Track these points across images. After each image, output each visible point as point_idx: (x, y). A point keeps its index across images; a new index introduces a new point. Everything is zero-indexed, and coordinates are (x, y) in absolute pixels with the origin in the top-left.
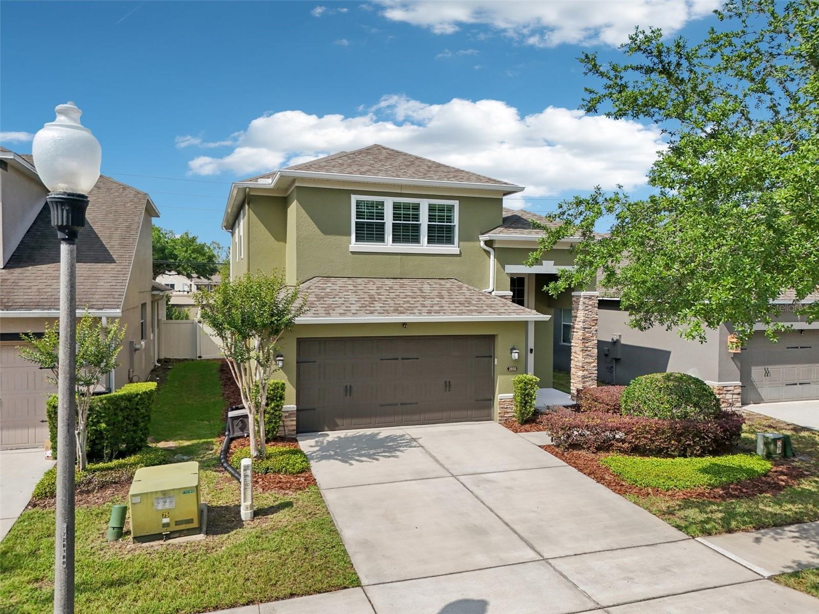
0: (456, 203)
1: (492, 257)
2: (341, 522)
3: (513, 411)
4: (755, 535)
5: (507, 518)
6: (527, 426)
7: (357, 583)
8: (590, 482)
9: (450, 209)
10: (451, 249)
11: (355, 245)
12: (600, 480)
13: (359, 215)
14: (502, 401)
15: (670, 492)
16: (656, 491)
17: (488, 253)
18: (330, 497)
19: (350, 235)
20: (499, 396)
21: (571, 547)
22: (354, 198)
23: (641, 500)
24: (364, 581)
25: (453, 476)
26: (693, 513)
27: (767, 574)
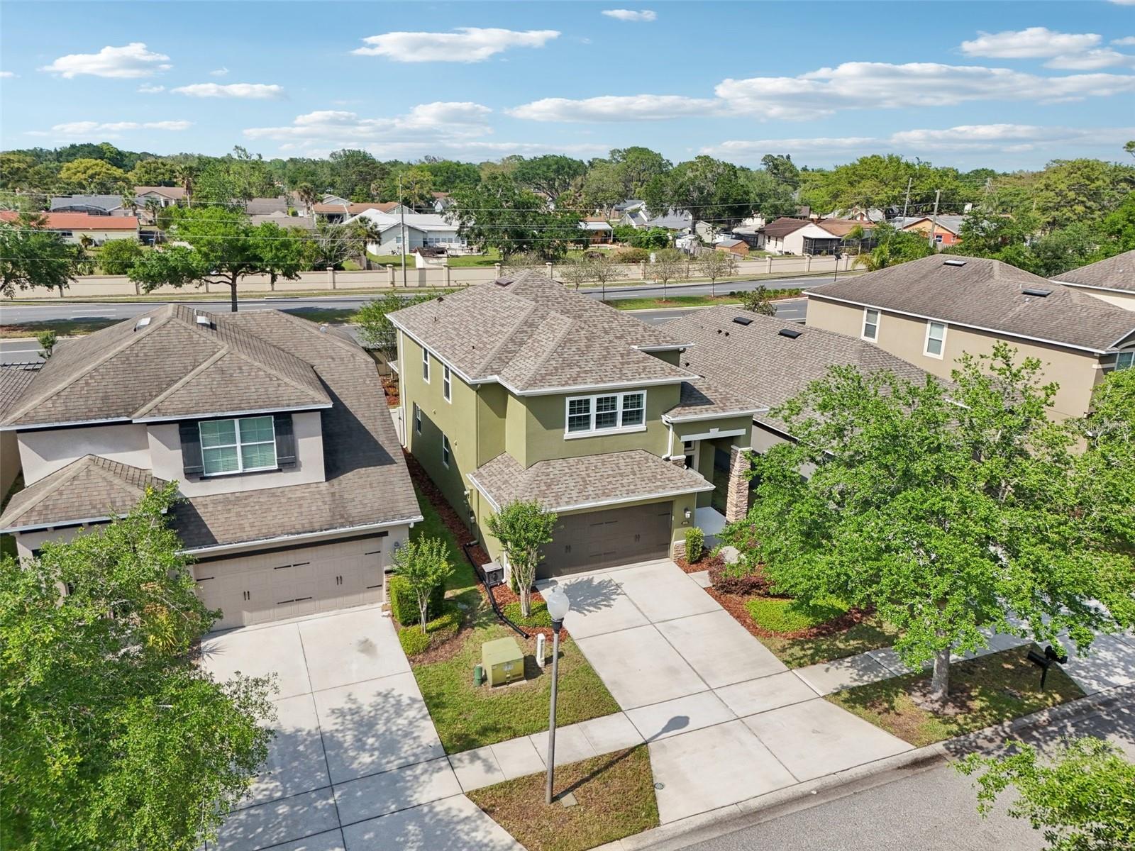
0: (644, 393)
1: (671, 430)
2: (598, 668)
3: (684, 553)
4: (827, 666)
5: (689, 660)
6: (694, 566)
7: (620, 710)
8: (737, 623)
9: (639, 396)
10: (641, 427)
11: (568, 434)
12: (744, 623)
13: (572, 411)
14: (677, 546)
15: (784, 634)
16: (777, 633)
17: (668, 427)
18: (582, 646)
19: (564, 427)
20: (674, 543)
21: (725, 680)
22: (568, 400)
23: (767, 641)
24: (623, 709)
25: (652, 624)
26: (797, 651)
27: (822, 694)
